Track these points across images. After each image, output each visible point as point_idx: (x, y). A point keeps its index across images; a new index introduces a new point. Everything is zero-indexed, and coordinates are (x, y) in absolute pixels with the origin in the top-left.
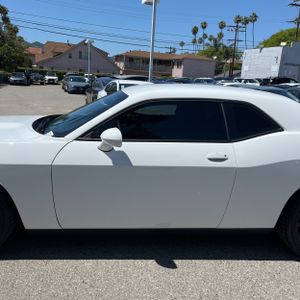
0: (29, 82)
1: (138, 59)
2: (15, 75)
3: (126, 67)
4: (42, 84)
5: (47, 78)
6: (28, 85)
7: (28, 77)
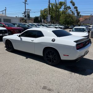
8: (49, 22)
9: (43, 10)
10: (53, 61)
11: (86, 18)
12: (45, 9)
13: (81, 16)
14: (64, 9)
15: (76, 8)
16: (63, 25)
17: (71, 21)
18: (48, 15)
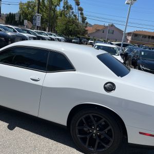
0: (80, 43)
1: (140, 35)
2: (75, 39)
3: (132, 39)
4: (87, 44)
5: (90, 41)
6: (80, 44)
7: (80, 41)
8: (38, 27)
9: (25, 3)
10: (99, 143)
11: (98, 28)
12: (29, 2)
13: (87, 23)
14: (64, 7)
15: (81, 9)
16: (63, 36)
17: (76, 31)
18: (37, 14)
